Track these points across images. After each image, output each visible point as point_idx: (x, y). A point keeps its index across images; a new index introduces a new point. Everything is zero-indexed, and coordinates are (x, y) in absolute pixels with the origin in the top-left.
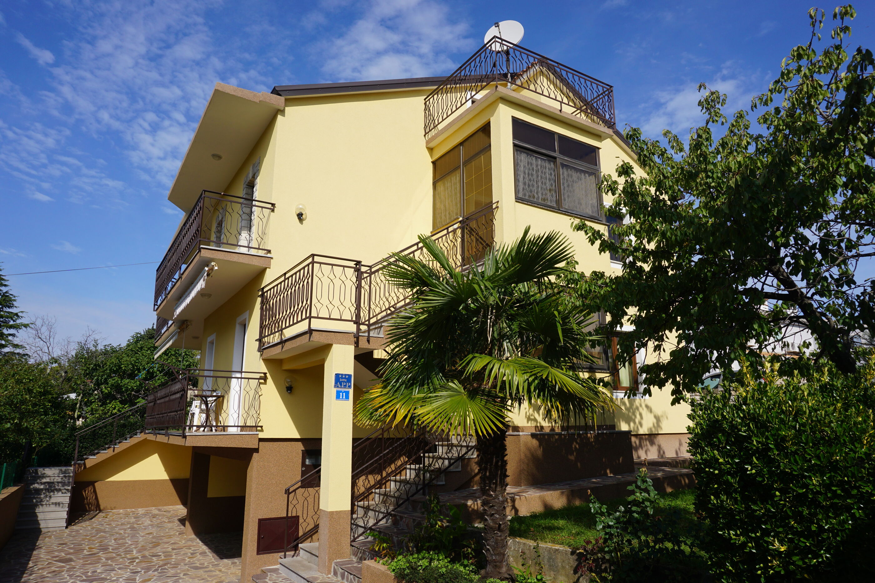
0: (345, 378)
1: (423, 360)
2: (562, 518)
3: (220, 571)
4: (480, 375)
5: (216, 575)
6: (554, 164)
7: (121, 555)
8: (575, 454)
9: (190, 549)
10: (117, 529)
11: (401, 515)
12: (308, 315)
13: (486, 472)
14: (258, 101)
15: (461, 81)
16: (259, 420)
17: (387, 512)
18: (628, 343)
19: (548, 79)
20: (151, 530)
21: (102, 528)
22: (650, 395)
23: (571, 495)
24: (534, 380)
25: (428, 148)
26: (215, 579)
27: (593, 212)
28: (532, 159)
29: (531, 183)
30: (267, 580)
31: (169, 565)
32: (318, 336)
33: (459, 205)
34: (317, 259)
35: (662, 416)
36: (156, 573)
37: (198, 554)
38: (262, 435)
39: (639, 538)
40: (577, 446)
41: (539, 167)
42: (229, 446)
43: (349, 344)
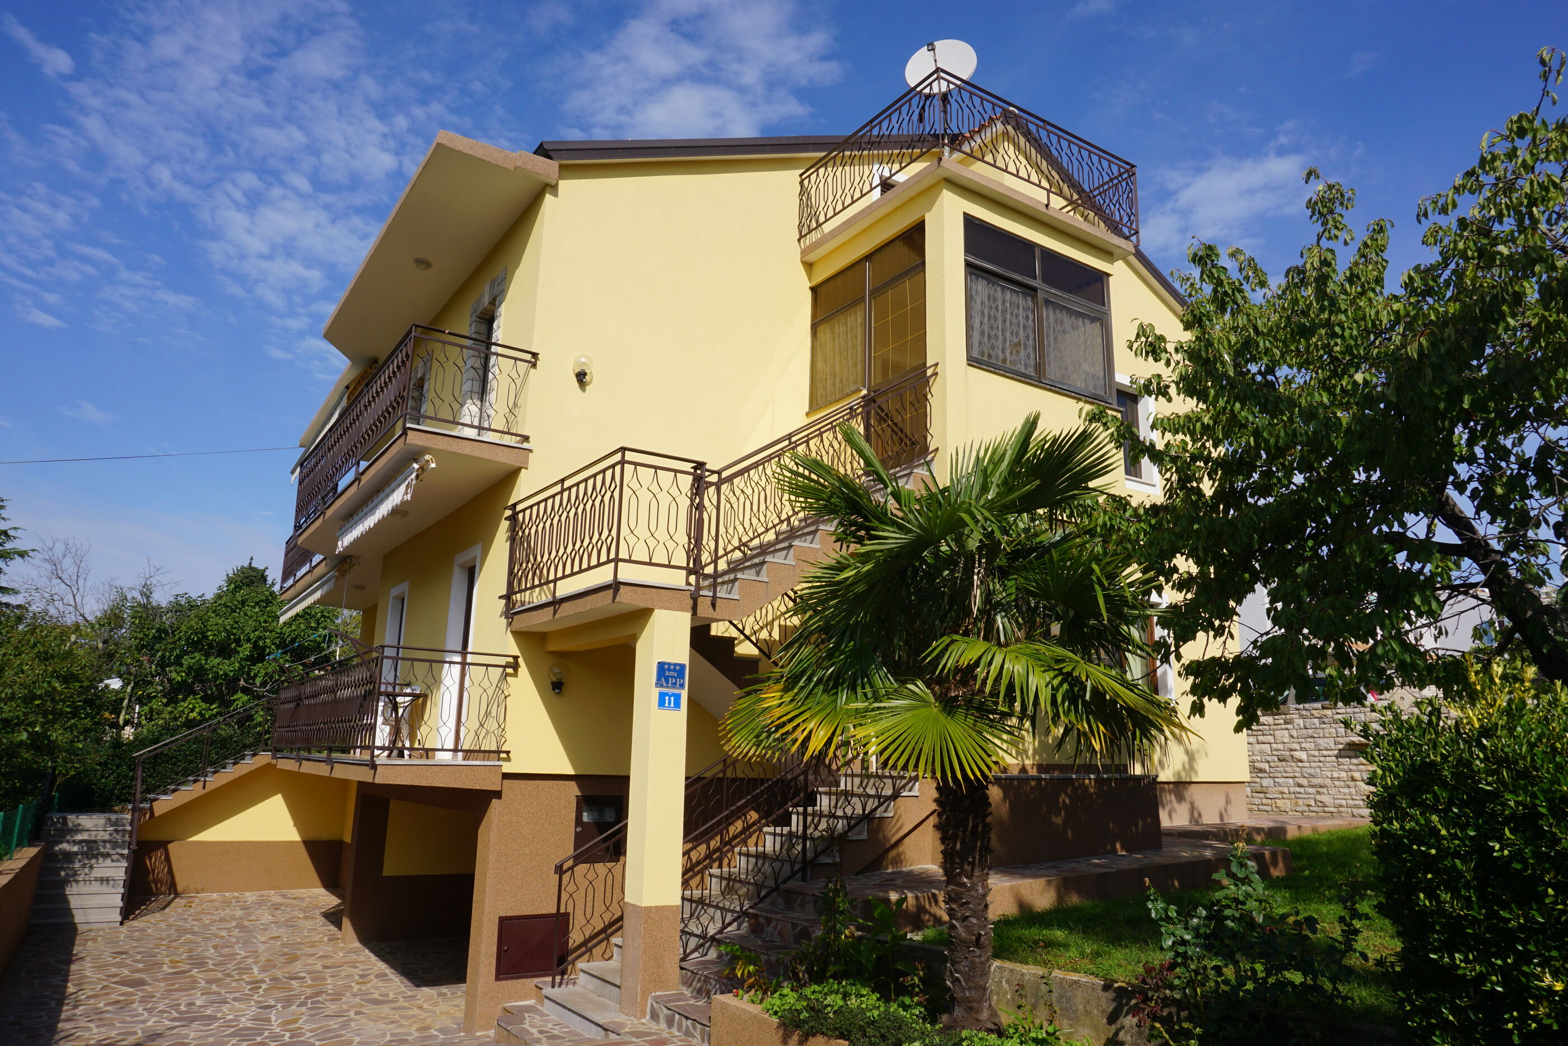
0: (674, 670)
1: (852, 643)
2: (1060, 927)
3: (420, 1008)
5: (414, 1016)
6: (1033, 300)
7: (232, 976)
8: (1063, 813)
9: (357, 967)
10: (214, 928)
11: (769, 915)
12: (612, 556)
13: (955, 844)
14: (511, 167)
15: (872, 144)
16: (503, 740)
17: (741, 909)
18: (1186, 622)
19: (1017, 147)
20: (275, 931)
21: (187, 926)
22: (1202, 716)
23: (1065, 886)
24: (1061, 684)
25: (804, 263)
26: (415, 1022)
28: (996, 290)
29: (993, 333)
30: (526, 1026)
31: (324, 996)
32: (629, 594)
33: (859, 367)
34: (629, 456)
35: (1198, 751)
36: (304, 1009)
37: (372, 977)
38: (507, 768)
40: (1067, 801)
41: (1008, 305)
42: (451, 786)
43: (682, 610)
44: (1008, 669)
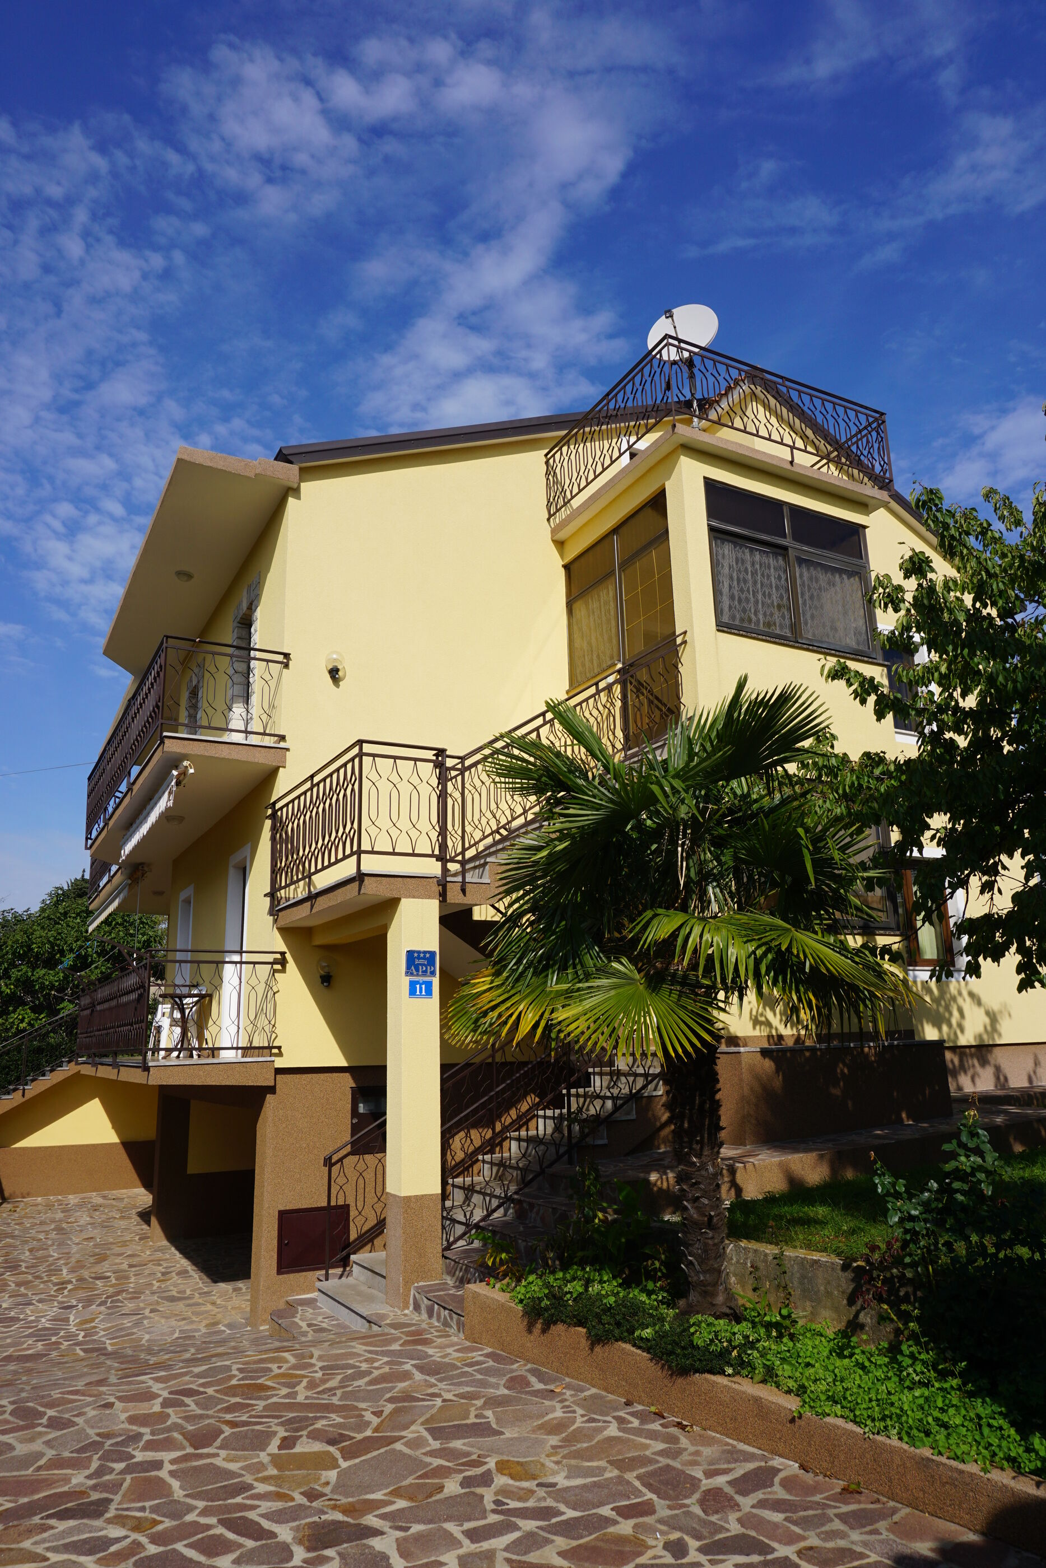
0: (424, 958)
1: (564, 923)
2: (823, 1203)
3: (214, 1303)
4: (667, 947)
5: (206, 1312)
6: (784, 559)
7: (42, 1278)
8: (842, 1084)
9: (160, 1265)
10: (33, 1231)
11: (531, 1200)
12: (355, 848)
13: (683, 1123)
14: (252, 475)
15: (610, 418)
16: (274, 1035)
17: (506, 1195)
18: (933, 881)
19: (767, 406)
20: (91, 1232)
21: (9, 1230)
22: (978, 976)
23: (838, 1161)
24: (765, 954)
25: (555, 542)
26: (205, 1318)
27: (858, 644)
28: (743, 552)
29: (743, 596)
30: (296, 1320)
31: (124, 1295)
32: (375, 885)
33: (614, 642)
34: (367, 748)
35: (1001, 1012)
36: (102, 1308)
37: (174, 1274)
38: (280, 1063)
39: (967, 1239)
40: (846, 1071)
41: (758, 566)
42: (223, 1083)
43: (429, 897)
44: (707, 940)
